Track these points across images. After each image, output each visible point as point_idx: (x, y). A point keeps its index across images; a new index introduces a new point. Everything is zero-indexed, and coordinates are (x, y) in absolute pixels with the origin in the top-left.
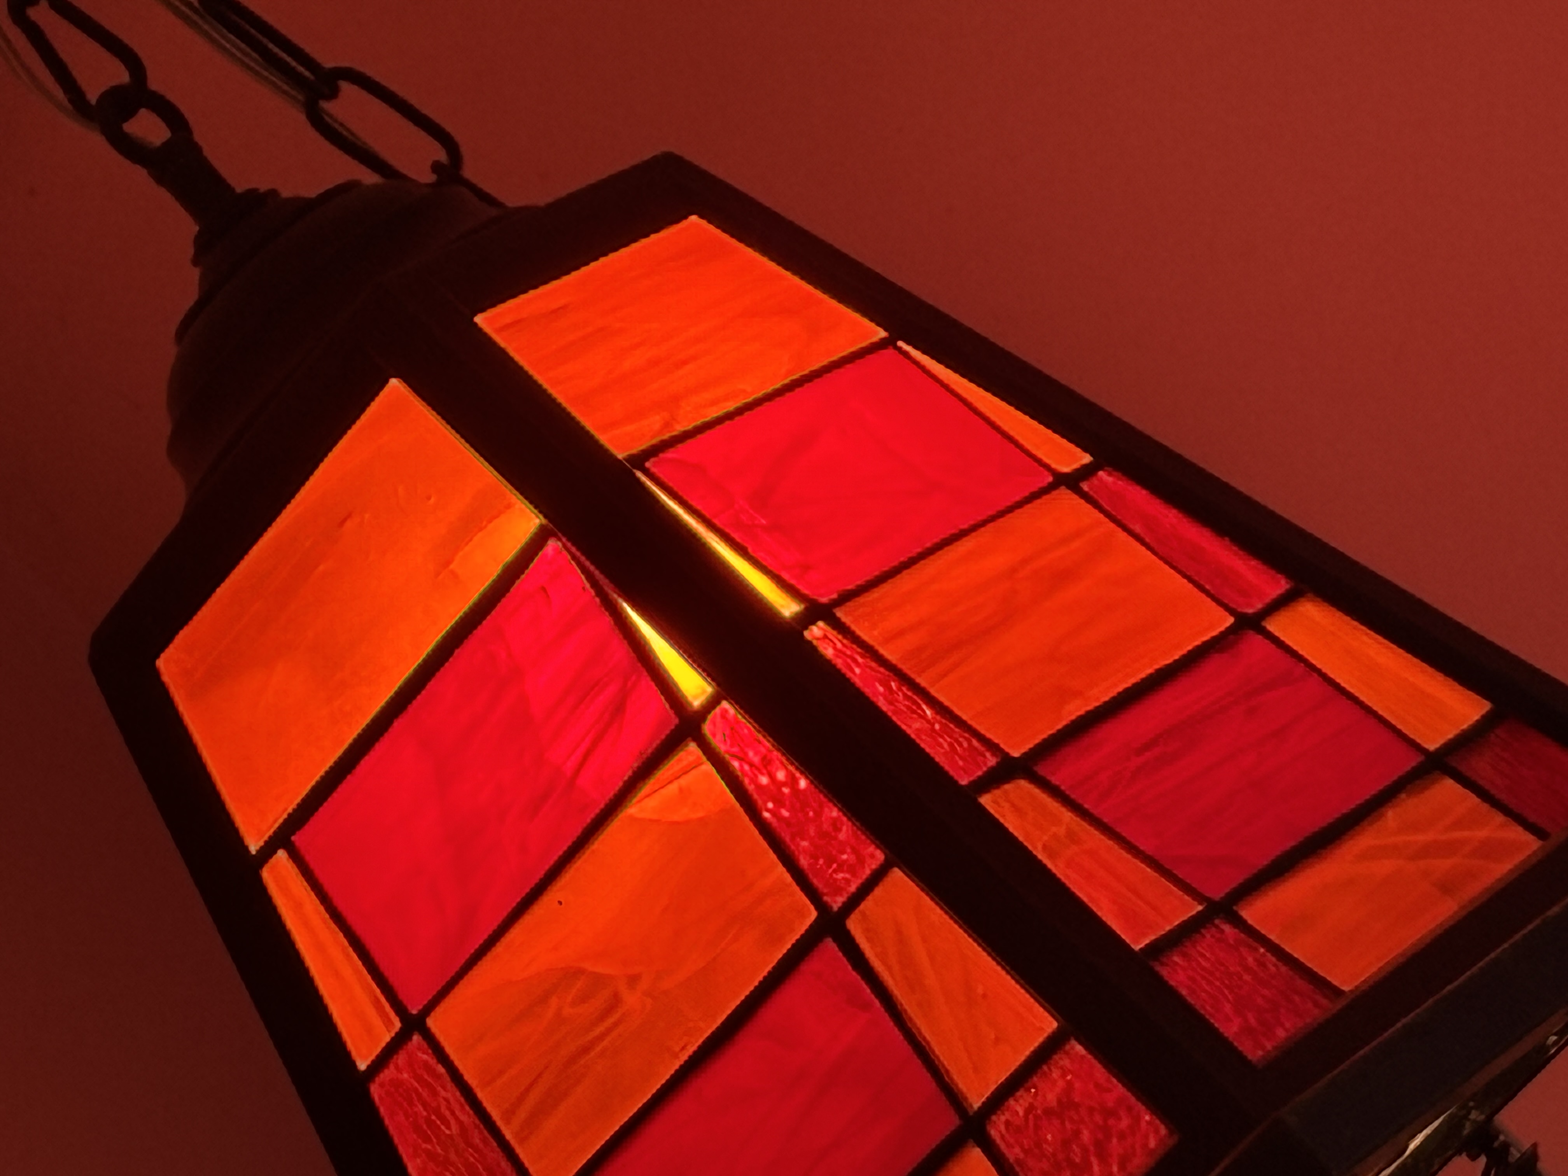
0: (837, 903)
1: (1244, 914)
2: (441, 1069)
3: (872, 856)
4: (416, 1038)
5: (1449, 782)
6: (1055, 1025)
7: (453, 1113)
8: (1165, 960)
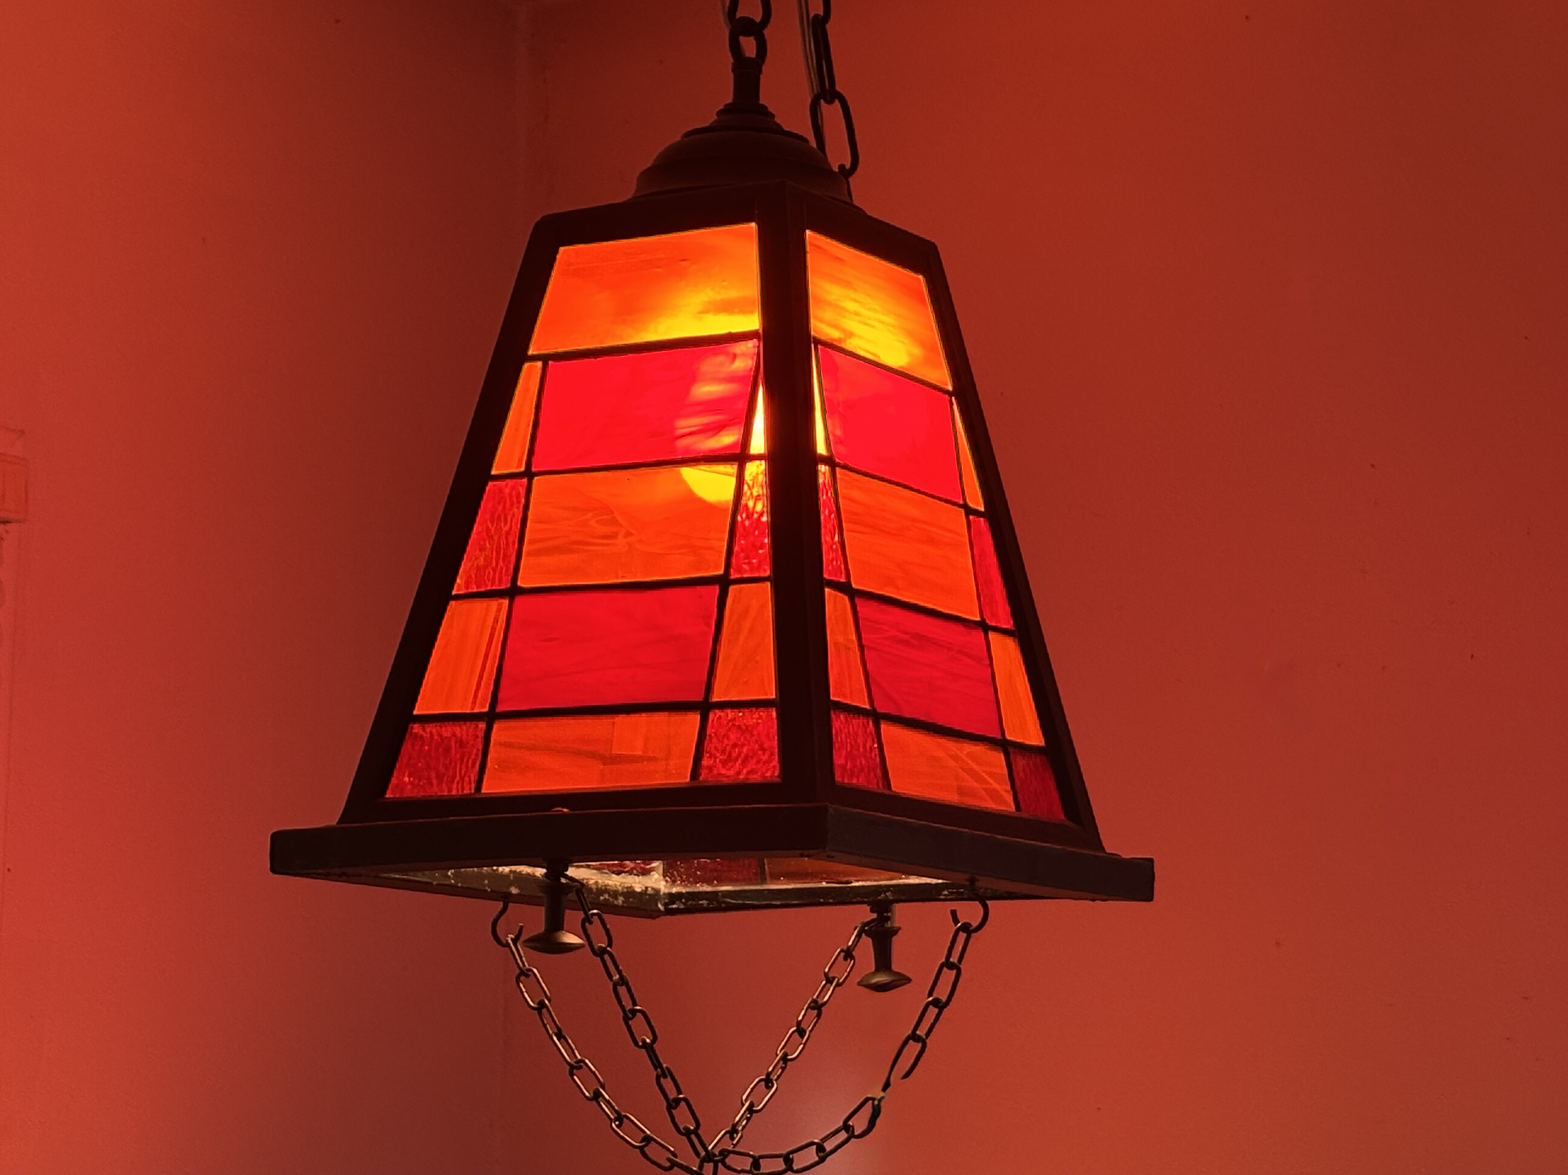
0: (734, 576)
1: (883, 726)
2: (523, 500)
3: (765, 571)
4: (525, 480)
5: (1002, 756)
6: (774, 697)
7: (511, 522)
8: (837, 713)
